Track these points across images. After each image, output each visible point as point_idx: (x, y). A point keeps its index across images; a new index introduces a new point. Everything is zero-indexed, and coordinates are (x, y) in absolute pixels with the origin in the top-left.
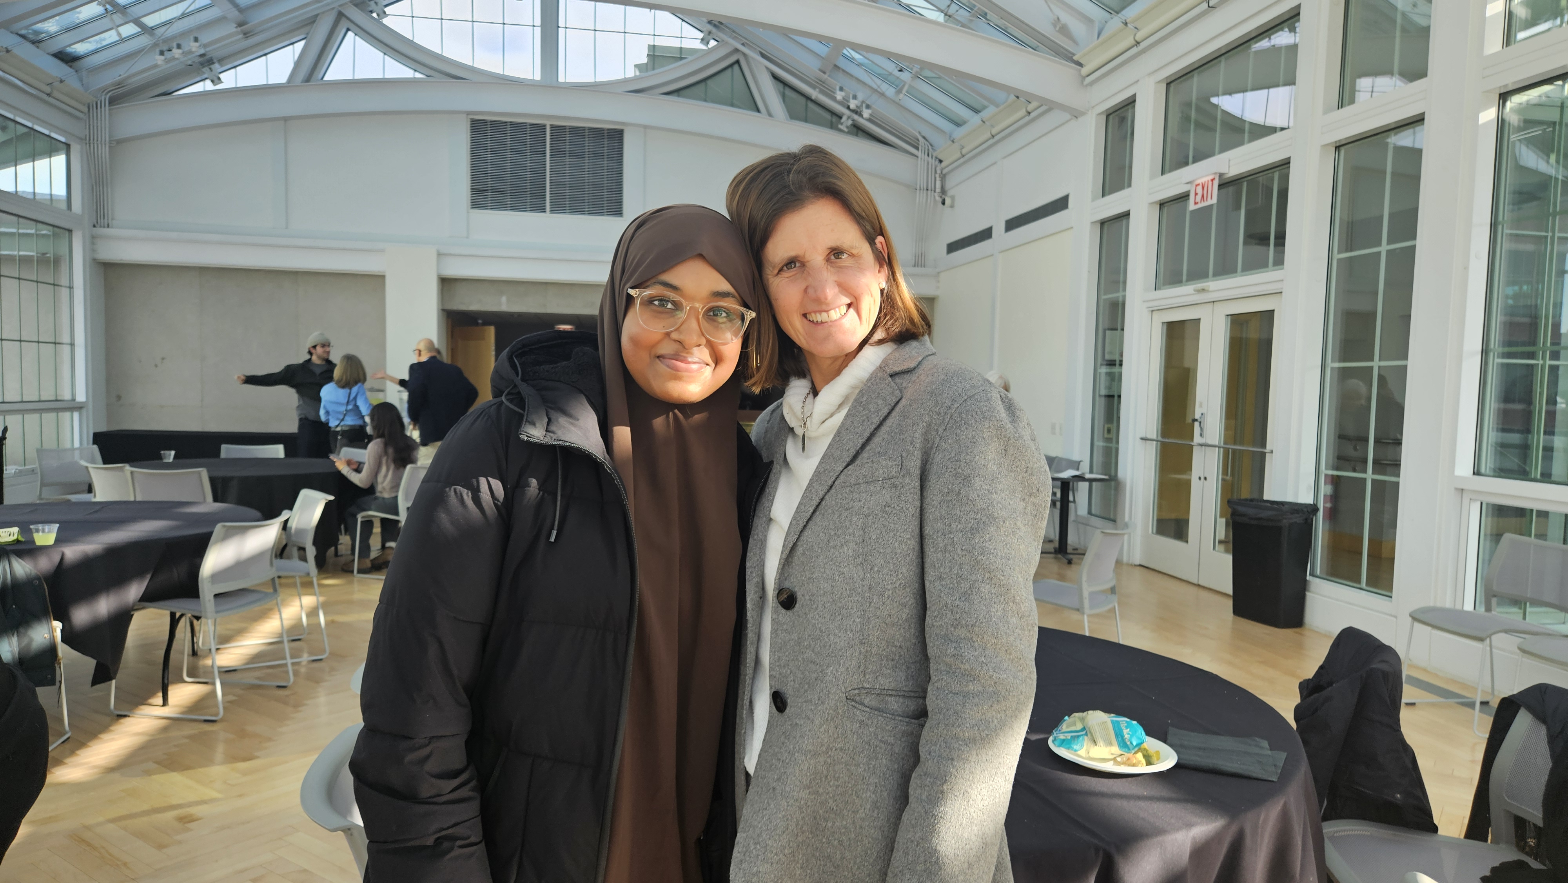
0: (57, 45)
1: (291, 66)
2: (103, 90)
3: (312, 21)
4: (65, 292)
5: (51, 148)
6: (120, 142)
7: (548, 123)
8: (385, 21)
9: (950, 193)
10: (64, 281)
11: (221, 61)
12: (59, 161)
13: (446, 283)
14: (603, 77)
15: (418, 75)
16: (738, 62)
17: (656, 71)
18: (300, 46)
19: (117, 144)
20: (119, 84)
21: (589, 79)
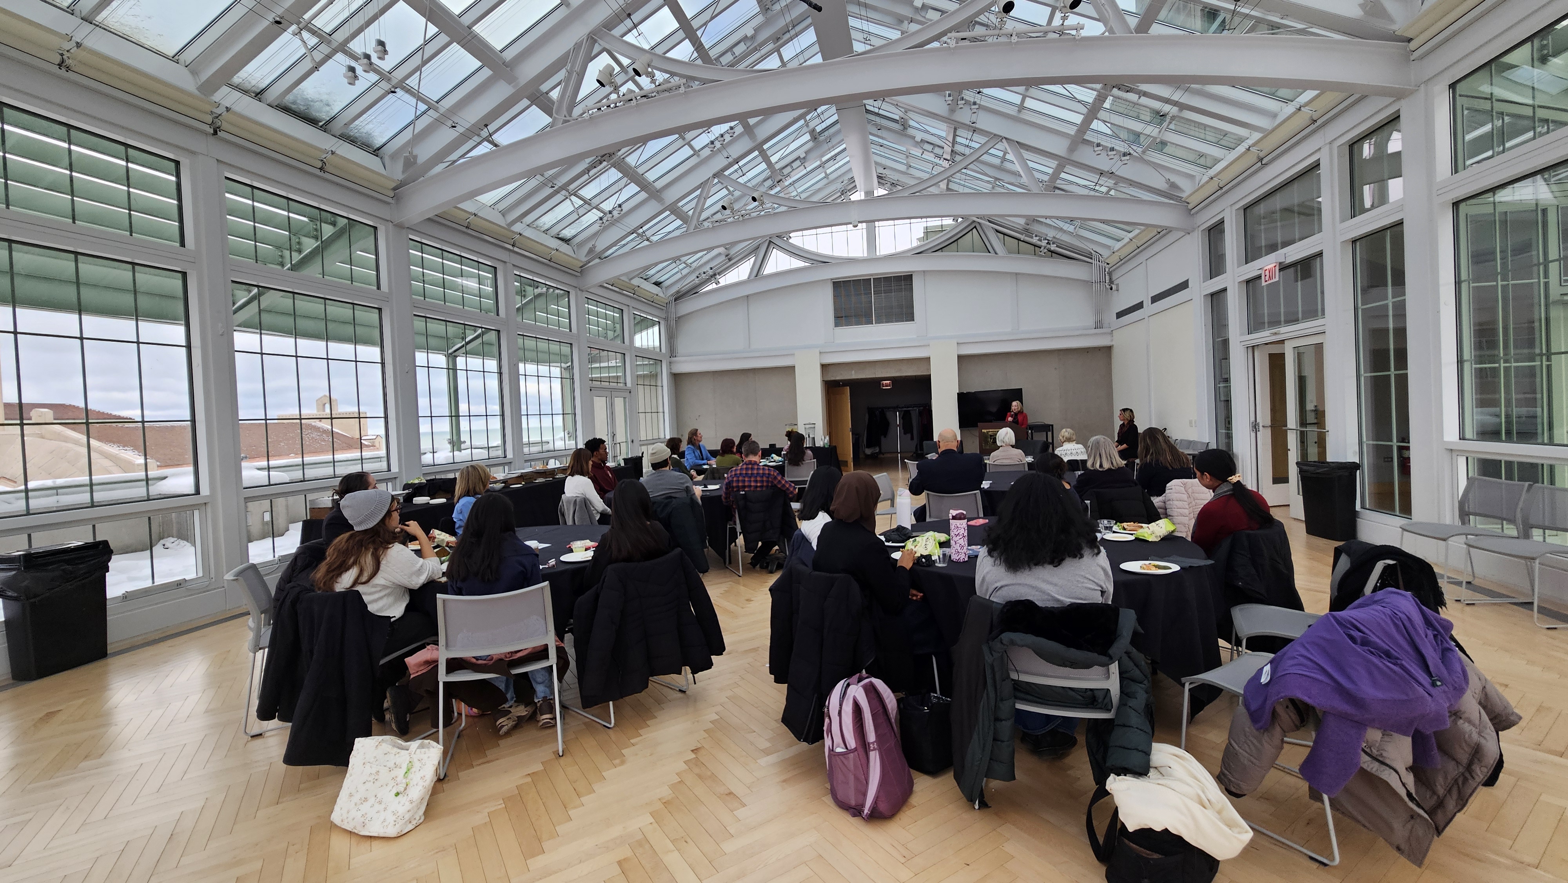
0: (654, 280)
1: (749, 270)
2: (672, 295)
3: (758, 248)
4: (660, 389)
5: (653, 324)
6: (679, 318)
7: (872, 277)
8: (790, 241)
9: (1115, 282)
10: (659, 384)
11: (719, 274)
12: (656, 329)
13: (824, 367)
14: (900, 249)
15: (807, 264)
16: (975, 227)
17: (929, 241)
18: (752, 260)
19: (679, 319)
20: (678, 292)
21: (892, 251)
